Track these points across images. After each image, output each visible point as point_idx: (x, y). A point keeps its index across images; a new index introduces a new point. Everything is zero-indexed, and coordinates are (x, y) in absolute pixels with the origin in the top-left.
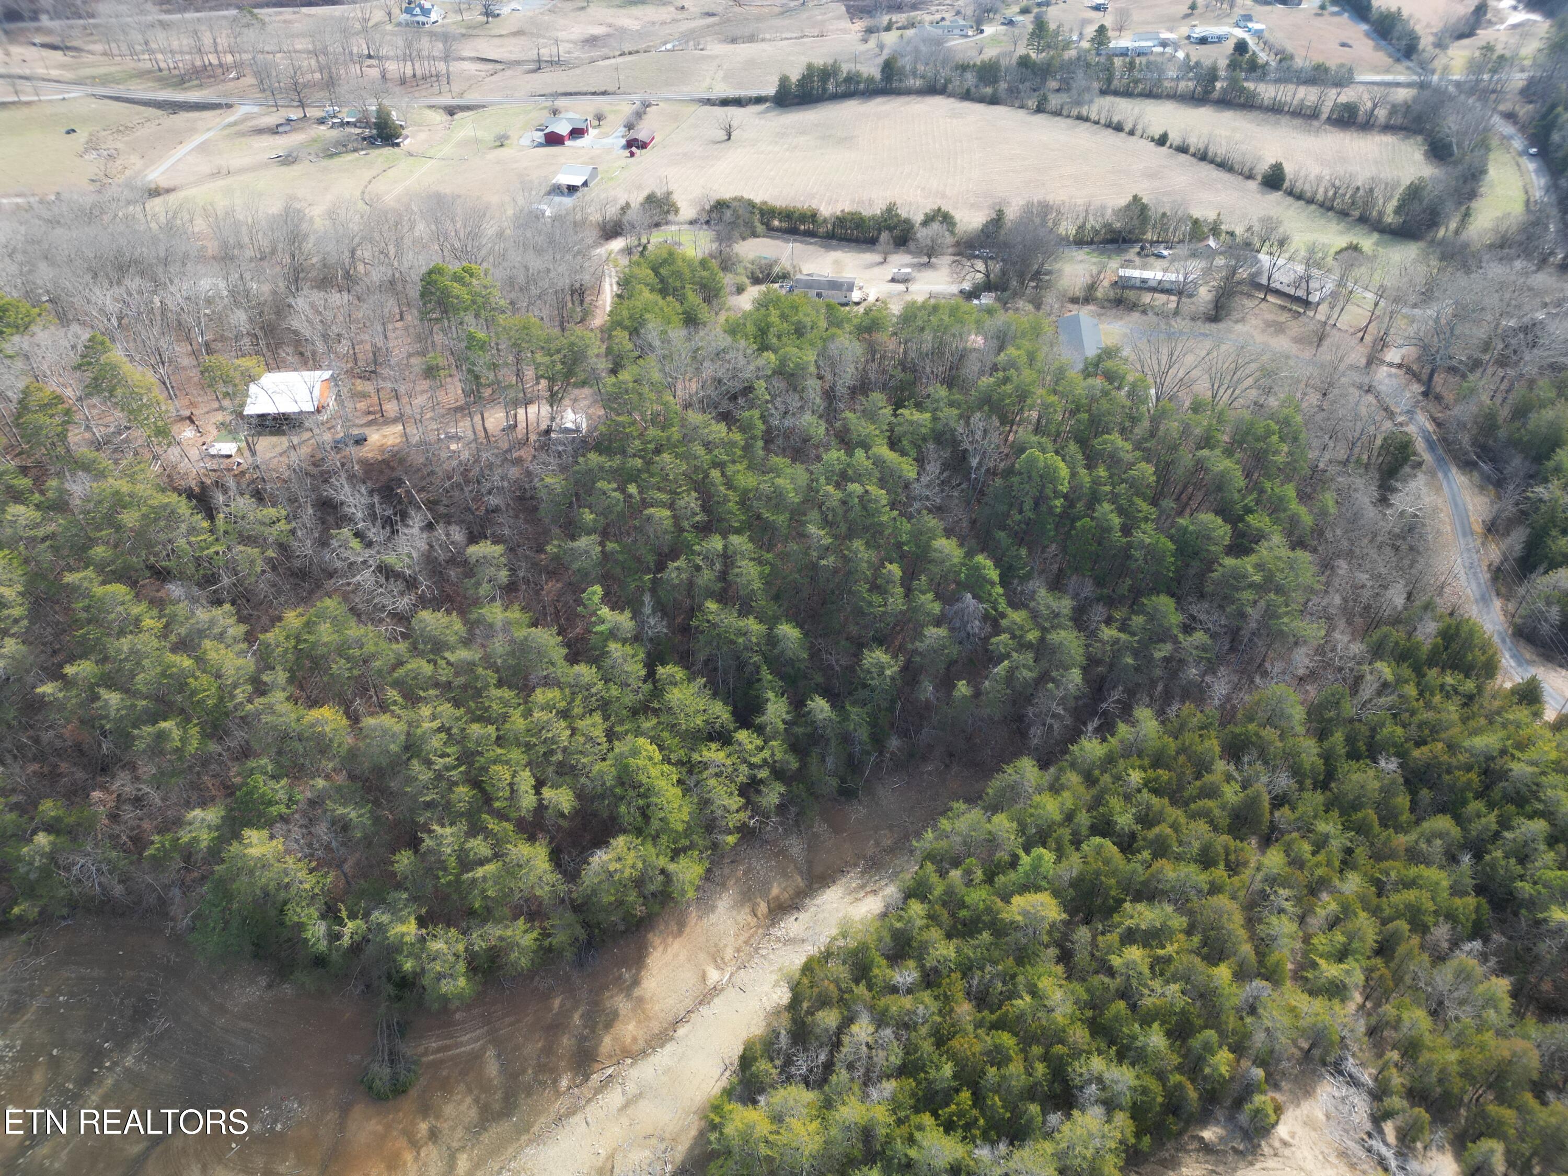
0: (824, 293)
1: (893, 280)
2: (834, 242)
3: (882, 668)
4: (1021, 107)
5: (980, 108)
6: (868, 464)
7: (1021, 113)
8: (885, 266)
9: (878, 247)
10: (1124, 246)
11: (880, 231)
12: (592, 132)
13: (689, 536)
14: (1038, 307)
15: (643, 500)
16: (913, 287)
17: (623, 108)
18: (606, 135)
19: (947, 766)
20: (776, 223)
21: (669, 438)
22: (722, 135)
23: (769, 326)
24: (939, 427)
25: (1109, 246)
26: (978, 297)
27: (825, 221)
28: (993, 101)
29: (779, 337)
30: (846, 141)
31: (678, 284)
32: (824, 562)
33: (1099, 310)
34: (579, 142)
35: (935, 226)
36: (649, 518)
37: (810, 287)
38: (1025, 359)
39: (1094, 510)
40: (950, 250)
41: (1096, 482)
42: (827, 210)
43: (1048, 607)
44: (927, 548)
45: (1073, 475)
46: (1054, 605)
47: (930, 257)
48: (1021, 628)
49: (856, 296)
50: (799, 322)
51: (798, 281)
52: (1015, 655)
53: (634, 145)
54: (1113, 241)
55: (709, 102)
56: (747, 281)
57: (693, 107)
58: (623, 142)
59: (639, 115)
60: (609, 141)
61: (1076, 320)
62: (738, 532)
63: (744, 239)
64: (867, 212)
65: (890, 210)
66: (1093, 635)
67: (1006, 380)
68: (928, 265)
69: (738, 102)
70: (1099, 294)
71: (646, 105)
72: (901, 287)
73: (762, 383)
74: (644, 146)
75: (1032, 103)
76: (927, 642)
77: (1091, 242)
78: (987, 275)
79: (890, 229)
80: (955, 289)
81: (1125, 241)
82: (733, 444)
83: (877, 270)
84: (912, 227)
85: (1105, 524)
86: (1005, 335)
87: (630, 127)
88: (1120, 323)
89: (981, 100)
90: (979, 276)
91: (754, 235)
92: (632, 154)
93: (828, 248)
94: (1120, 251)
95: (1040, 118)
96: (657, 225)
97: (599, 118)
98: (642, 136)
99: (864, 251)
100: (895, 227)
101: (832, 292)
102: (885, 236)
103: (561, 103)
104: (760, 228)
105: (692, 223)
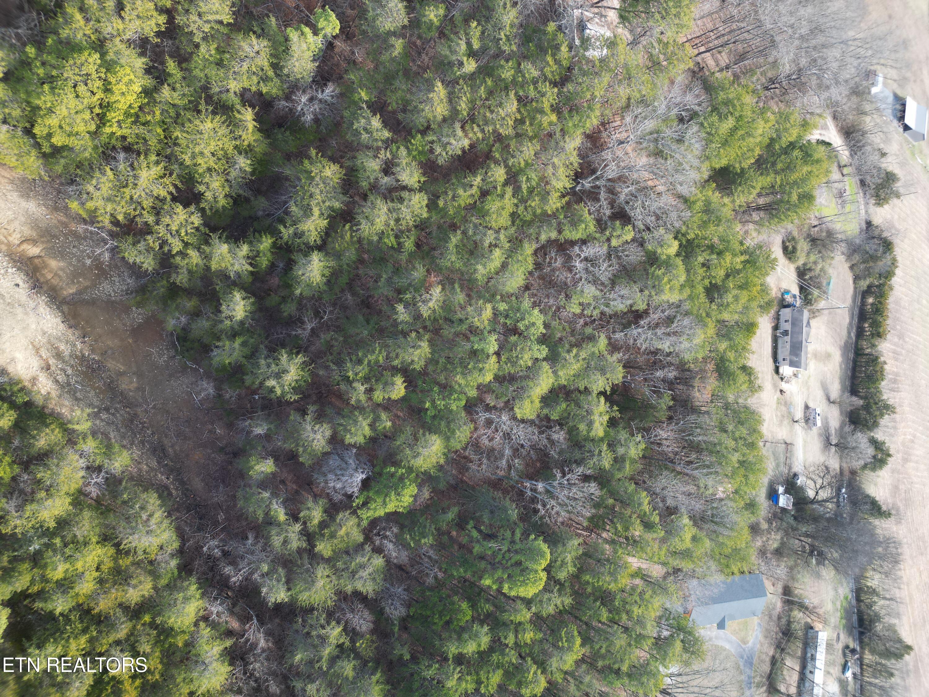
0: (788, 338)
1: (807, 407)
2: (851, 355)
3: (278, 376)
6: (526, 359)
8: (824, 401)
9: (847, 394)
10: (856, 632)
11: (865, 398)
13: (418, 140)
14: (779, 552)
15: (456, 82)
16: (799, 429)
19: (222, 449)
20: (871, 300)
21: (542, 112)
23: (720, 254)
24: (589, 446)
25: (855, 618)
26: (787, 491)
27: (874, 346)
29: (706, 265)
31: (779, 166)
32: (400, 308)
33: (775, 613)
35: (871, 451)
36: (430, 88)
37: (793, 324)
38: (681, 546)
39: (482, 623)
40: (845, 465)
41: (518, 627)
43: (362, 566)
44: (431, 429)
45: (528, 602)
46: (364, 574)
47: (836, 445)
48: (333, 536)
49: (786, 370)
50: (727, 291)
51: (801, 312)
52: (298, 527)
54: (861, 621)
56: (800, 262)
61: (760, 592)
62: (432, 205)
63: (852, 268)
64: (884, 386)
65: (888, 408)
66: (330, 615)
67: (648, 526)
68: (827, 443)
70: (797, 615)
72: (799, 414)
73: (629, 235)
76: (309, 428)
77: (859, 600)
78: (813, 502)
79: (867, 408)
80: (798, 467)
81: (861, 634)
82: (545, 196)
83: (819, 394)
84: (870, 429)
85: (466, 636)
86: (721, 524)
88: (760, 637)
90: (811, 494)
91: (856, 278)
93: (845, 349)
94: (849, 629)
96: (863, 183)
99: (842, 383)
100: (869, 413)
101: (788, 346)
102: (858, 402)
104: (864, 284)
105: (869, 224)
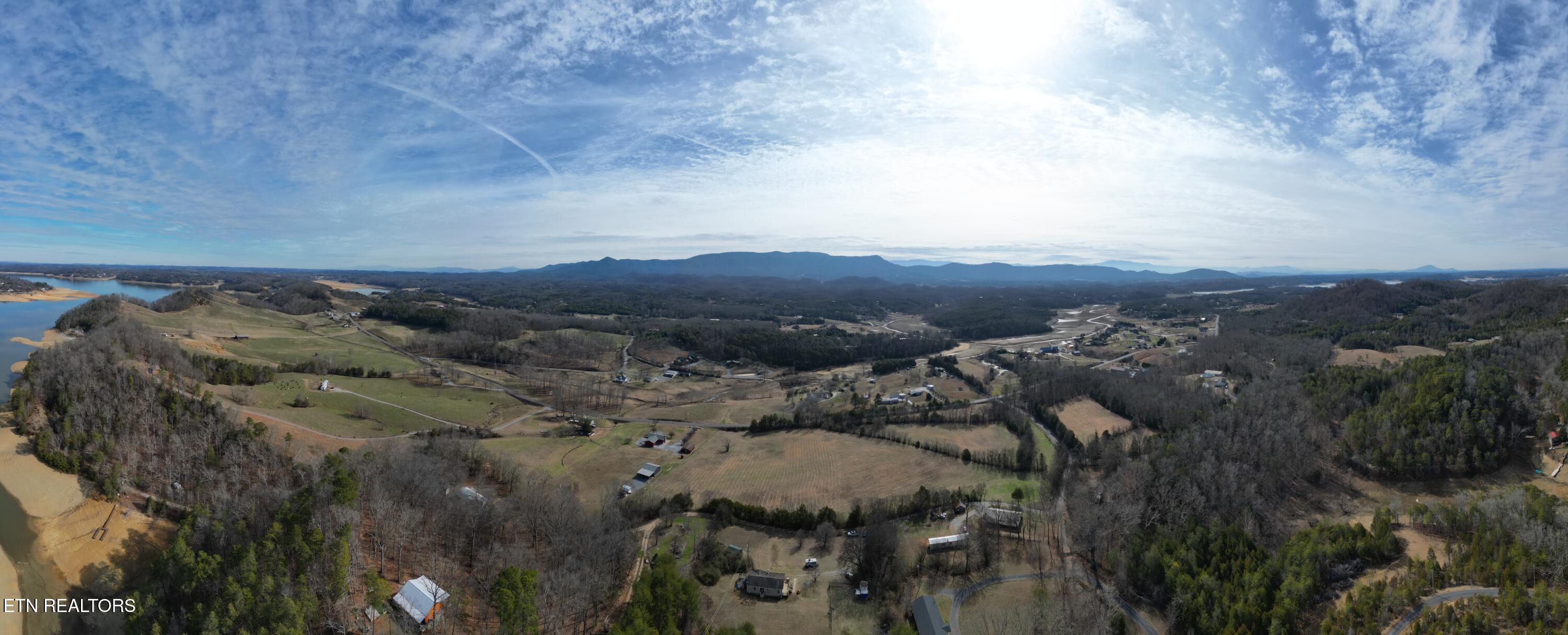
0: (765, 587)
1: (805, 569)
2: (773, 530)
4: (854, 433)
5: (836, 435)
7: (855, 438)
8: (801, 550)
9: (797, 534)
10: (923, 515)
11: (797, 523)
12: (667, 441)
16: (819, 575)
17: (687, 429)
18: (672, 443)
22: (724, 449)
25: (915, 516)
27: (768, 515)
28: (842, 431)
30: (780, 454)
34: (661, 447)
35: (826, 523)
37: (757, 584)
42: (770, 506)
47: (825, 545)
49: (784, 590)
51: (749, 575)
53: (684, 451)
54: (916, 511)
55: (722, 429)
56: (720, 573)
57: (715, 431)
58: (681, 448)
59: (690, 435)
60: (672, 447)
63: (724, 528)
64: (790, 510)
65: (802, 509)
68: (824, 548)
69: (734, 430)
71: (695, 430)
72: (811, 576)
74: (688, 452)
75: (858, 431)
77: (906, 514)
78: (860, 566)
79: (802, 521)
81: (922, 509)
83: (796, 556)
84: (814, 519)
87: (685, 441)
89: (836, 431)
90: (856, 567)
91: (731, 524)
92: (682, 457)
93: (770, 535)
94: (920, 522)
95: (863, 440)
96: (678, 514)
97: (672, 435)
98: (688, 447)
100: (805, 520)
101: (770, 588)
102: (800, 526)
103: (658, 425)
104: (734, 519)
105: (699, 511)
